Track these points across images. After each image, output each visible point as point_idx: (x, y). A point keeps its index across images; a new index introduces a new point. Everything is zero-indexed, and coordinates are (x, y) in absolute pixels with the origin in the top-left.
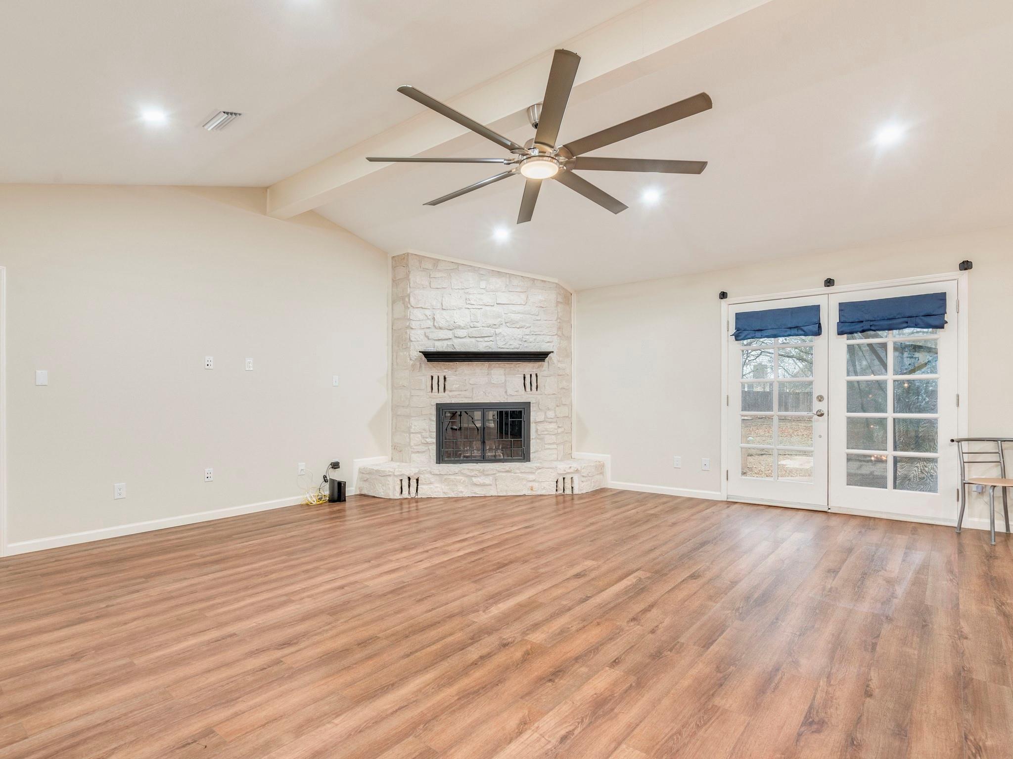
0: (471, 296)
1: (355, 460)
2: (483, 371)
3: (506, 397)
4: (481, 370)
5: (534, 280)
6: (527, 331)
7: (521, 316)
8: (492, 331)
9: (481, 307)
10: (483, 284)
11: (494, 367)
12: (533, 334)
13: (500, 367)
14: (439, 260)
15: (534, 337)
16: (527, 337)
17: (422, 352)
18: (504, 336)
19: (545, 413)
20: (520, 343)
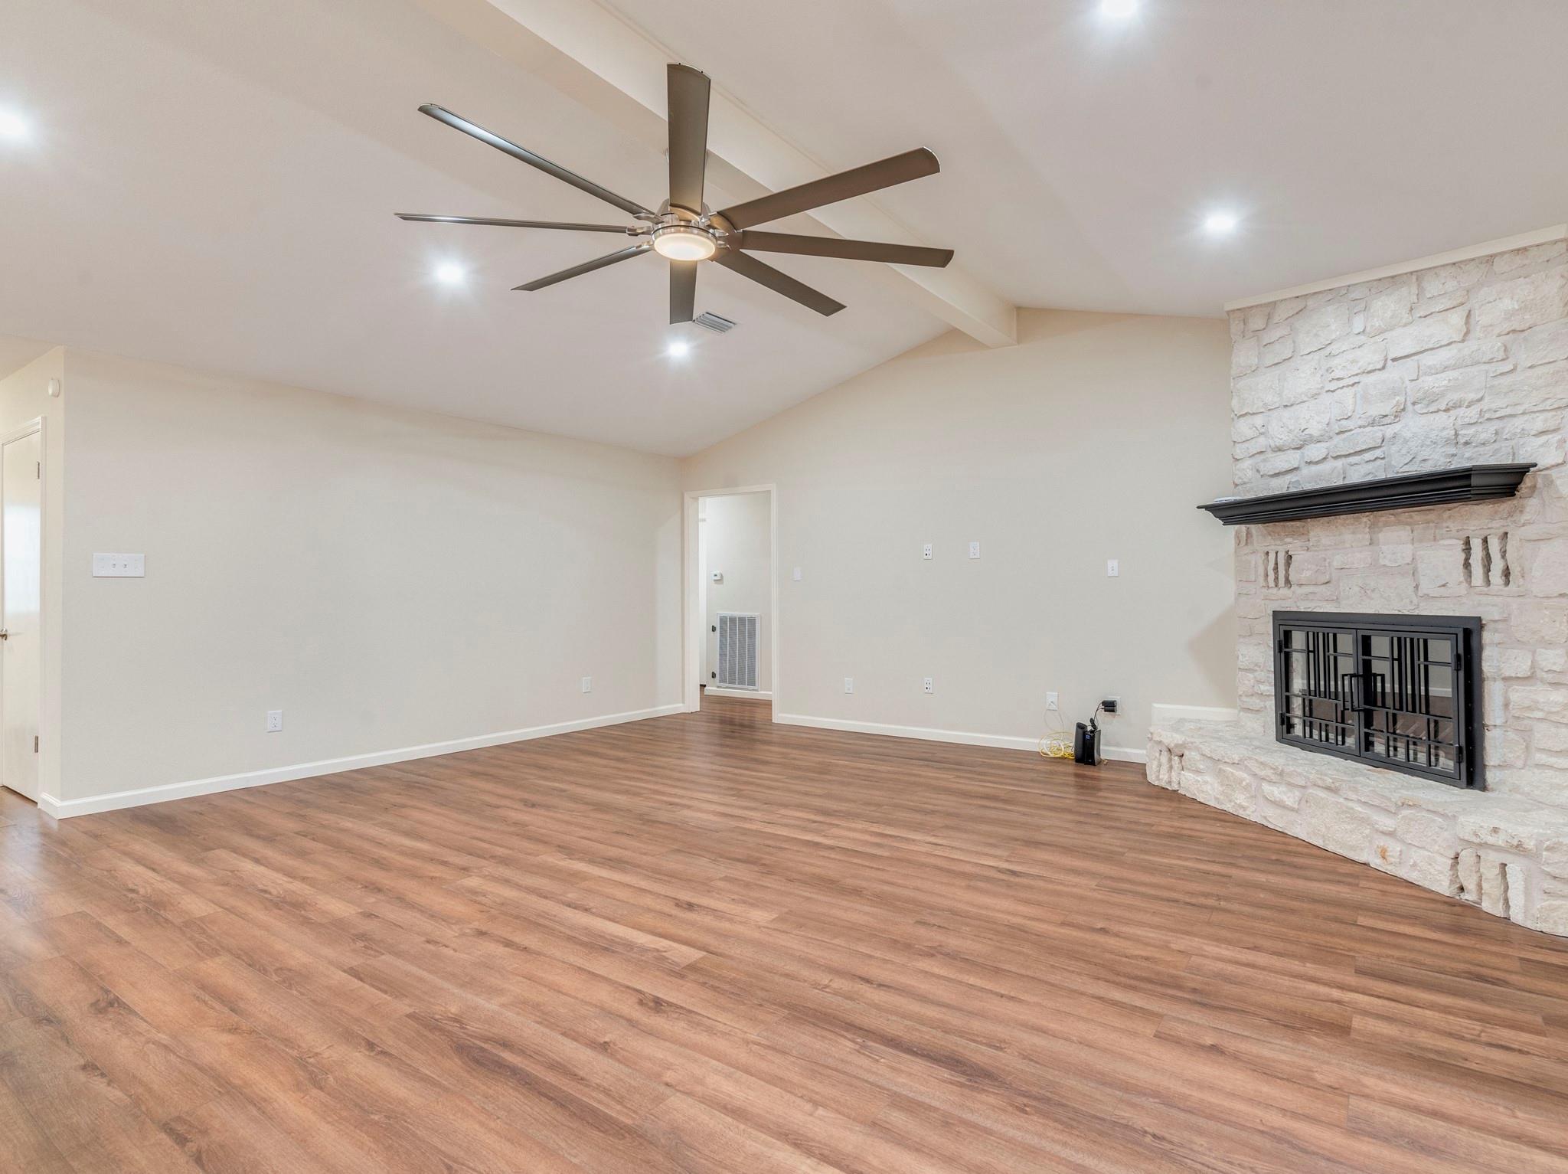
0: (1336, 361)
1: (1155, 705)
2: (1360, 536)
3: (1415, 600)
4: (1353, 533)
5: (1490, 259)
6: (1472, 413)
7: (1452, 374)
8: (1377, 432)
9: (1356, 379)
10: (1358, 323)
11: (1386, 524)
12: (1488, 419)
13: (1400, 523)
14: (1275, 303)
15: (1497, 425)
16: (1472, 430)
17: (1207, 508)
18: (1406, 441)
19: (1534, 653)
20: (1453, 450)
